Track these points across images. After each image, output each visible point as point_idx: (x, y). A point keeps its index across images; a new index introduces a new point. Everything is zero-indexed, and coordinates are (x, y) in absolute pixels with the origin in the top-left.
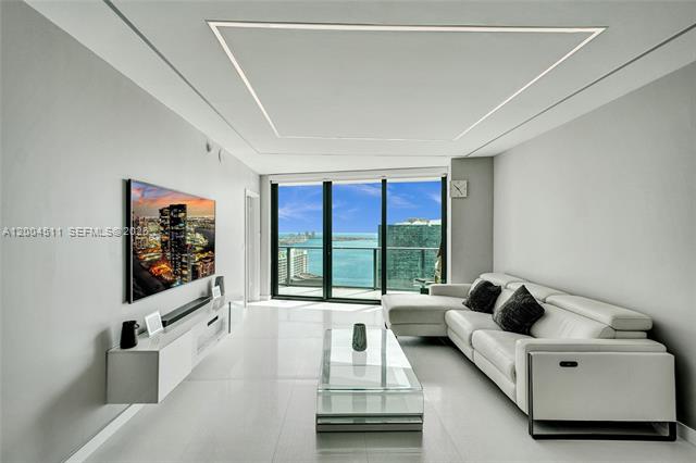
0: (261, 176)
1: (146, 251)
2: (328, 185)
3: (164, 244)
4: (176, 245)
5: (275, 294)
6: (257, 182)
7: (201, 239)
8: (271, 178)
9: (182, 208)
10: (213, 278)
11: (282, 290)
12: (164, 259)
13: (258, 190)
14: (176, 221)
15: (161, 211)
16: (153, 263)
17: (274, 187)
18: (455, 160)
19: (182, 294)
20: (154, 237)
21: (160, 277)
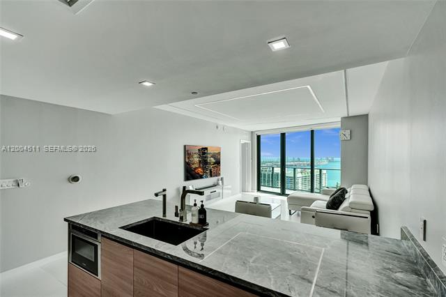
0: (252, 132)
1: (193, 164)
2: (283, 135)
3: (200, 161)
4: (204, 162)
5: (259, 190)
6: (250, 135)
7: (213, 160)
8: (256, 133)
9: (206, 149)
10: (220, 177)
11: (262, 188)
12: (200, 167)
13: (250, 139)
14: (204, 153)
15: (199, 150)
16: (196, 168)
17: (259, 137)
18: (342, 118)
19: (207, 182)
20: (196, 159)
21: (198, 174)
